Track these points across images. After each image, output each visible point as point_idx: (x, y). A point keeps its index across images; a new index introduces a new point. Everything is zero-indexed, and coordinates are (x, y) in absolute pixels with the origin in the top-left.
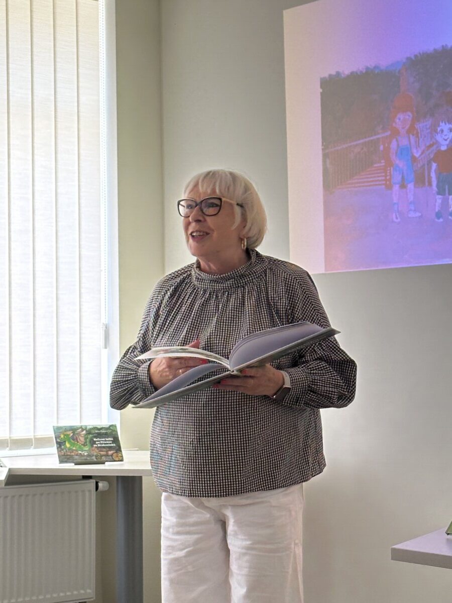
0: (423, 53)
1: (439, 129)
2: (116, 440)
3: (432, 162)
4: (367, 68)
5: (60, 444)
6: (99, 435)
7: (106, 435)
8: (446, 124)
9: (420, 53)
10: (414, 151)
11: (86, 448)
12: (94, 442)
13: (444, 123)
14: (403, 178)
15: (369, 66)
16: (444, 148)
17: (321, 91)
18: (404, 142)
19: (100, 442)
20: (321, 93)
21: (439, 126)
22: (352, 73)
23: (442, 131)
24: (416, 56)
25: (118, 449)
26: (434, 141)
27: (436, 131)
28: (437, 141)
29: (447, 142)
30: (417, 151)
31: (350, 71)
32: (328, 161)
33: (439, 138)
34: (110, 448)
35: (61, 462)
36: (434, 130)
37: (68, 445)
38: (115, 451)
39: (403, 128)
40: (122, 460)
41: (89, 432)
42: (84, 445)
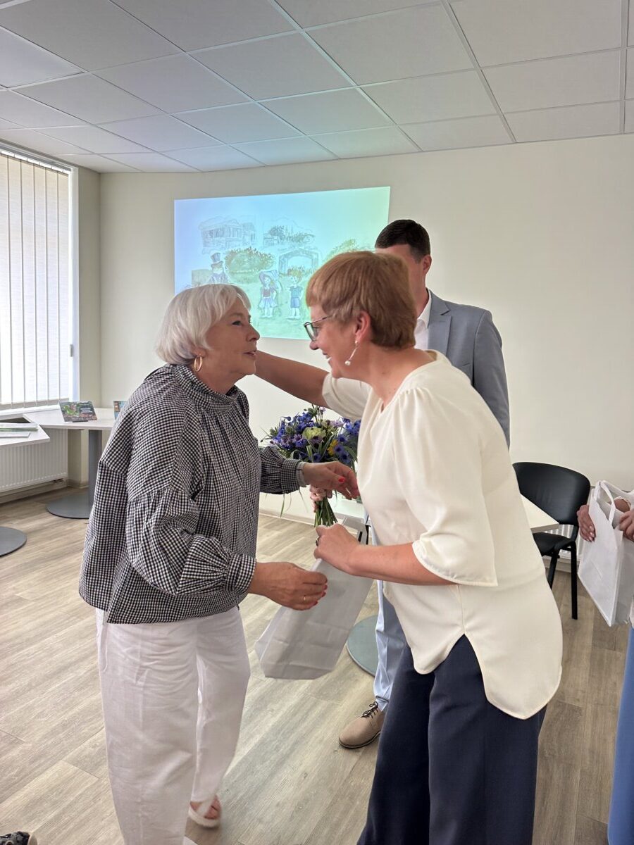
2: (92, 409)
5: (64, 412)
6: (83, 407)
7: (87, 407)
11: (78, 414)
12: (81, 411)
19: (84, 410)
25: (94, 414)
34: (90, 413)
35: (66, 421)
37: (68, 412)
38: (92, 416)
40: (96, 419)
41: (78, 405)
42: (76, 412)
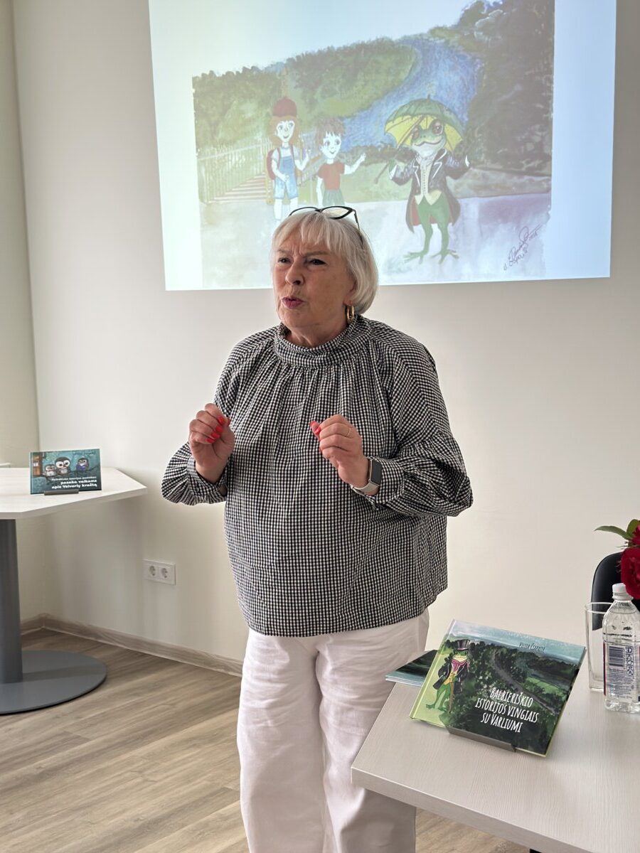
0: (306, 55)
1: (325, 140)
3: (317, 176)
4: (245, 69)
8: (332, 135)
9: (303, 54)
10: (297, 162)
13: (330, 134)
14: (286, 191)
15: (247, 67)
16: (330, 162)
17: (194, 91)
18: (286, 153)
20: (195, 95)
21: (325, 137)
22: (228, 73)
23: (329, 143)
24: (298, 57)
26: (320, 154)
27: (321, 143)
28: (322, 154)
29: (334, 155)
30: (301, 164)
31: (226, 71)
32: (203, 170)
33: (325, 150)
36: (319, 140)
39: (285, 138)
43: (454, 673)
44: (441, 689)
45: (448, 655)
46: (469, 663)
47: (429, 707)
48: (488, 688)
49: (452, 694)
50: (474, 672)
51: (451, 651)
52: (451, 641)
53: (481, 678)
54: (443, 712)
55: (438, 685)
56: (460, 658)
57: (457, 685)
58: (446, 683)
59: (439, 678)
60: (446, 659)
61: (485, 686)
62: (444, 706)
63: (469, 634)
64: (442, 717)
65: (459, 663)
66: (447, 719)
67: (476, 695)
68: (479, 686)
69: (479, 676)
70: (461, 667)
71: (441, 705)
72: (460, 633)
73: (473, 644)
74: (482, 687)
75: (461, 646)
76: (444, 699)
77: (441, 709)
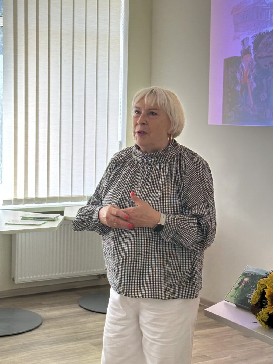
43: (243, 284)
44: (237, 290)
45: (243, 278)
46: (249, 281)
47: (231, 296)
48: (253, 290)
49: (240, 292)
50: (250, 285)
51: (244, 277)
52: (245, 273)
53: (251, 287)
54: (235, 298)
55: (236, 289)
56: (246, 279)
57: (243, 289)
58: (239, 288)
59: (237, 286)
60: (241, 280)
61: (252, 290)
62: (236, 296)
63: (252, 271)
64: (235, 300)
65: (245, 281)
66: (236, 301)
67: (248, 293)
68: (250, 290)
69: (251, 286)
70: (246, 283)
71: (236, 295)
72: (249, 270)
73: (252, 274)
74: (251, 290)
75: (248, 275)
76: (237, 294)
77: (235, 297)
